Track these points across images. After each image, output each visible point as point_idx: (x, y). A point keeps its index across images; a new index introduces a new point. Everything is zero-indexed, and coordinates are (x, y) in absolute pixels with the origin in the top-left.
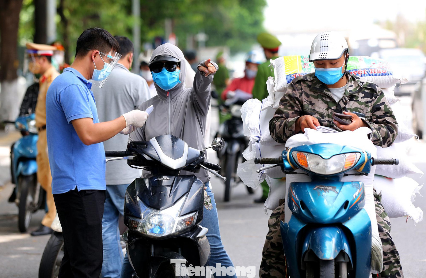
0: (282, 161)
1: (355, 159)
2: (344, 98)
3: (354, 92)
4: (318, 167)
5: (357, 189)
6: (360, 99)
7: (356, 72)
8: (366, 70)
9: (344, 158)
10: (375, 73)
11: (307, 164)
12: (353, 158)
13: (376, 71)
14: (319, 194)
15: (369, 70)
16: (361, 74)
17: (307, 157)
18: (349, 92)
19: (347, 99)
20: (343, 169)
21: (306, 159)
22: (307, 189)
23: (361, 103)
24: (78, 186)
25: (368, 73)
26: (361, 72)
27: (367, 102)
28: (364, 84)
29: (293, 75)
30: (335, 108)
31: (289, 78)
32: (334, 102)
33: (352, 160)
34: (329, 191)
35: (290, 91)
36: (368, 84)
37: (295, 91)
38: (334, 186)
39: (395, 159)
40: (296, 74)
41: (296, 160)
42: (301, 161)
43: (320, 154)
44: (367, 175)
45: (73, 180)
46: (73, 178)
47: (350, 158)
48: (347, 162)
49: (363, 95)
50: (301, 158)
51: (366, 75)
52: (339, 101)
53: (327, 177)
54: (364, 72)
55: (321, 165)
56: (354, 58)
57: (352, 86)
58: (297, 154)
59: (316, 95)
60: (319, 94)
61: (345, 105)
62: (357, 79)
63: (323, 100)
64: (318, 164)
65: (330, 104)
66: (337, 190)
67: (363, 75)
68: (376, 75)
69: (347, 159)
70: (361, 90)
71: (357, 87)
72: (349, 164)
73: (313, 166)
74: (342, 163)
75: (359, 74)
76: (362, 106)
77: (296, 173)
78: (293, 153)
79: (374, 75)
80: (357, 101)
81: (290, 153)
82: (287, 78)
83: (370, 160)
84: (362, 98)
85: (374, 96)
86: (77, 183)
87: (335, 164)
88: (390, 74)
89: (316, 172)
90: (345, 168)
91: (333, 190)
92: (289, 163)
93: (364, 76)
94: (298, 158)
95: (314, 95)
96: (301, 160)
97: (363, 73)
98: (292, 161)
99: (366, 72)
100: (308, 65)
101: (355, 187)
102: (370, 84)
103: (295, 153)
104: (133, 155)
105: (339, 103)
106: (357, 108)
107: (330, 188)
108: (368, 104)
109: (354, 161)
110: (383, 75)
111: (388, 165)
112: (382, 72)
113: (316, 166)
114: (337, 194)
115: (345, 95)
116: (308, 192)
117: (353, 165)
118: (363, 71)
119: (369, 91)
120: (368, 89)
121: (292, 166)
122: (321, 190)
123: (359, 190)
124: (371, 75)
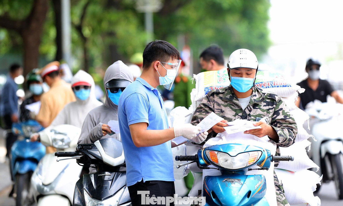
0: (198, 159)
1: (257, 157)
2: (249, 106)
3: (258, 101)
4: (227, 163)
5: (259, 181)
6: (262, 107)
7: (262, 84)
8: (270, 83)
9: (248, 155)
10: (277, 85)
11: (217, 161)
12: (255, 156)
13: (278, 84)
14: (226, 186)
15: (272, 82)
16: (266, 86)
17: (217, 155)
18: (253, 101)
19: (252, 107)
20: (247, 164)
21: (217, 156)
22: (217, 181)
23: (263, 111)
24: (144, 178)
25: (271, 85)
26: (266, 84)
27: (269, 110)
28: (265, 95)
29: (210, 88)
30: (242, 114)
31: (207, 90)
32: (241, 109)
33: (255, 157)
34: (235, 183)
35: (205, 101)
36: (268, 95)
37: (210, 102)
38: (239, 179)
39: (291, 157)
40: (213, 87)
41: (209, 158)
42: (213, 159)
43: (228, 153)
44: (267, 169)
45: (140, 173)
46: (140, 171)
47: (253, 155)
48: (250, 159)
49: (265, 104)
50: (213, 155)
51: (270, 86)
52: (245, 109)
53: (234, 171)
54: (269, 85)
55: (229, 162)
56: (260, 73)
57: (255, 96)
58: (209, 152)
59: (226, 104)
60: (228, 103)
61: (250, 112)
62: (260, 91)
63: (231, 108)
64: (226, 161)
65: (238, 111)
66: (242, 182)
67: (267, 87)
68: (278, 87)
69: (250, 156)
70: (263, 100)
71: (260, 97)
72: (252, 161)
73: (223, 162)
74: (247, 160)
75: (264, 86)
76: (264, 113)
77: (209, 168)
78: (206, 151)
79: (276, 86)
80: (260, 108)
81: (204, 152)
82: (205, 90)
83: (270, 157)
84: (264, 106)
85: (274, 104)
86: (143, 175)
87: (241, 161)
88: (289, 86)
89: (225, 167)
90: (249, 164)
91: (238, 182)
92: (203, 160)
93: (269, 87)
94: (211, 156)
95: (224, 104)
96: (212, 157)
97: (267, 86)
98: (206, 158)
99: (269, 84)
100: (223, 79)
101: (257, 179)
102: (270, 95)
103: (208, 152)
104: (80, 155)
105: (245, 110)
106: (260, 114)
107: (236, 180)
108: (269, 111)
109: (256, 158)
110: (283, 87)
111: (285, 161)
112: (283, 84)
113: (225, 162)
114: (241, 185)
115: (250, 104)
116: (218, 184)
117: (255, 161)
118: (267, 83)
119: (270, 100)
120: (268, 99)
121: (206, 163)
122: (229, 182)
123: (260, 182)
124: (274, 87)
